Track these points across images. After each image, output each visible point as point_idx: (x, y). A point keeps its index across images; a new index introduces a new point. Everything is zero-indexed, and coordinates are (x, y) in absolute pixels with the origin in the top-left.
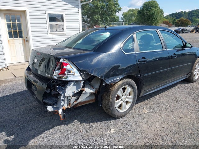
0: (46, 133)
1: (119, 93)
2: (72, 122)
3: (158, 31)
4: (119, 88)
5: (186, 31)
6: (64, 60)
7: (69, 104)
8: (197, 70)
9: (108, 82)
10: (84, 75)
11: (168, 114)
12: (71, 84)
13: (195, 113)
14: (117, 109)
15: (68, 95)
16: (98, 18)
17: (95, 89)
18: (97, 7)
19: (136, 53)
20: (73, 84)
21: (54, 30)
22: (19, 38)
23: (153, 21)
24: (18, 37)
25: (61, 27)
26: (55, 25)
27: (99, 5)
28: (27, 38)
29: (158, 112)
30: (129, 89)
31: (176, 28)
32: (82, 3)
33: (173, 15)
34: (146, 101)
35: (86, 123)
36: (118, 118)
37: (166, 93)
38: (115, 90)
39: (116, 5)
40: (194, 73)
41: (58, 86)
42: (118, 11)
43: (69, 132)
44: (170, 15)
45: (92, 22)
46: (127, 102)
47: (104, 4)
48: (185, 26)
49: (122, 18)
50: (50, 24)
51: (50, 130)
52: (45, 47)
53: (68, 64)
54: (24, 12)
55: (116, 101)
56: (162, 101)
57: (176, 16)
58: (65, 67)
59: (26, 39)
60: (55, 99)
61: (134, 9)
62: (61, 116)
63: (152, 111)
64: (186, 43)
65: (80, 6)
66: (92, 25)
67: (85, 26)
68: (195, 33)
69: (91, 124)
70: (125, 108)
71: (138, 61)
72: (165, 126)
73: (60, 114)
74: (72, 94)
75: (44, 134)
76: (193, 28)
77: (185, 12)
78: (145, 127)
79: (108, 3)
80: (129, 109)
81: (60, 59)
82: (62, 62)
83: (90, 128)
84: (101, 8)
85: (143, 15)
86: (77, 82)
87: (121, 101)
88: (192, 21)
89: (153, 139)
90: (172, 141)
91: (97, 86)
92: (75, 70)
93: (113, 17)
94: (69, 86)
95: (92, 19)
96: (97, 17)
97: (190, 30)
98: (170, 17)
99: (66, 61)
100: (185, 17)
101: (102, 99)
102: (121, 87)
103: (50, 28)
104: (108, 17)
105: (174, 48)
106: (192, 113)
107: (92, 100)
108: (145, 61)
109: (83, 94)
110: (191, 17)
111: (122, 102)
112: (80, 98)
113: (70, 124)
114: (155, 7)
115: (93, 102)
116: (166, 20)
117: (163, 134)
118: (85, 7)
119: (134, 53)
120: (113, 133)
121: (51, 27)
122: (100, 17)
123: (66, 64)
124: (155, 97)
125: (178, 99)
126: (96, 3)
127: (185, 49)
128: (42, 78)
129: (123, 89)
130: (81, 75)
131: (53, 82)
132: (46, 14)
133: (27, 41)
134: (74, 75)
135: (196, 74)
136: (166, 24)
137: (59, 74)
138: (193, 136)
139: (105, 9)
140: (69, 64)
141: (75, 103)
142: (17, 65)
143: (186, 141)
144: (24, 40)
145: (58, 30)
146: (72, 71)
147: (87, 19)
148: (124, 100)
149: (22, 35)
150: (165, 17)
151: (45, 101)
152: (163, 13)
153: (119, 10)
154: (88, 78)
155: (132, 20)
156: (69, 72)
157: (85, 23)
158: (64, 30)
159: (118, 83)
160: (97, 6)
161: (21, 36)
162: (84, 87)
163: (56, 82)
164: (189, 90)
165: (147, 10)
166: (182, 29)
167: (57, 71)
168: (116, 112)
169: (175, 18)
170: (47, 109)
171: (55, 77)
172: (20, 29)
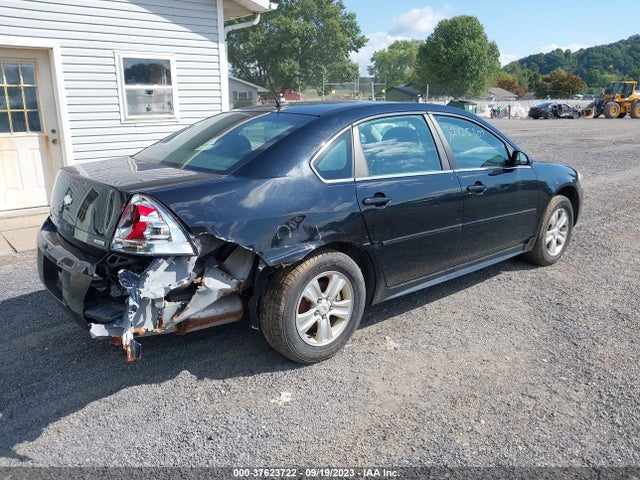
0: (94, 406)
1: (310, 291)
2: (173, 377)
3: (431, 118)
4: (307, 279)
5: (565, 111)
6: (144, 199)
7: (158, 320)
8: (555, 230)
9: (271, 262)
10: (198, 241)
11: (452, 352)
12: (160, 264)
13: (527, 350)
14: (305, 337)
15: (151, 297)
16: (291, 70)
17: (234, 281)
18: (287, 35)
19: (357, 179)
20: (165, 264)
21: (143, 107)
22: (30, 133)
23: (468, 79)
24: (25, 130)
25: (166, 99)
26: (144, 93)
27: (296, 27)
28: (54, 131)
29: (425, 346)
30: (338, 282)
31: (537, 103)
32: (230, 28)
33: (529, 62)
34: (397, 318)
35: (213, 378)
36: (307, 365)
37: (460, 296)
38: (296, 284)
39: (350, 27)
40: (548, 240)
41: (121, 271)
42: (354, 49)
43: (162, 403)
44: (522, 62)
45: (272, 82)
46: (334, 319)
47: (312, 25)
48: (567, 97)
49: (371, 71)
50: (128, 91)
51: (108, 398)
52: (102, 162)
53: (152, 211)
54: (46, 53)
55: (299, 316)
56: (443, 317)
57: (540, 65)
58: (143, 219)
59: (52, 136)
60: (118, 308)
61: (409, 39)
62: (129, 349)
63: (409, 343)
64: (516, 153)
65: (222, 35)
66: (273, 90)
67: (251, 93)
68: (596, 117)
69: (228, 381)
70: (329, 335)
71: (363, 203)
72: (436, 383)
73: (127, 346)
74: (162, 294)
75: (88, 408)
76: (589, 102)
77: (568, 53)
78: (379, 387)
79: (323, 21)
80: (339, 337)
81: (132, 196)
82: (138, 203)
83: (223, 391)
84: (303, 39)
85: (436, 59)
86: (177, 260)
87: (315, 314)
88: (591, 80)
89: (394, 416)
90: (446, 421)
91: (243, 272)
92: (171, 226)
93: (339, 65)
94: (155, 270)
95: (274, 72)
96: (289, 65)
97: (580, 110)
98: (523, 68)
99: (148, 203)
100: (567, 68)
101: (259, 311)
102: (315, 275)
103: (129, 102)
104: (323, 67)
105: (482, 166)
106: (519, 349)
107: (234, 314)
108: (384, 203)
109: (200, 293)
110: (587, 67)
111: (319, 317)
112: (189, 306)
113: (168, 382)
114: (472, 37)
115: (235, 319)
116: (510, 77)
117: (423, 405)
118: (251, 33)
119: (352, 180)
120: (287, 404)
121: (132, 98)
122: (297, 65)
123: (147, 211)
124: (427, 306)
125: (491, 313)
126: (284, 23)
127: (512, 170)
128: (84, 251)
129: (319, 280)
130: (189, 240)
131: (113, 260)
132: (117, 58)
133: (54, 141)
134: (169, 239)
135: (554, 242)
136: (508, 89)
137: (129, 237)
138: (504, 408)
139: (315, 41)
140: (155, 210)
141: (177, 320)
142: (23, 216)
143: (483, 422)
144: (47, 138)
145: (154, 107)
146: (164, 228)
147: (256, 73)
148: (323, 312)
149: (39, 122)
150: (505, 68)
151: (91, 313)
152: (498, 55)
153: (359, 44)
154: (213, 249)
155: (402, 76)
156: (157, 231)
157: (252, 85)
158: (172, 108)
159: (303, 265)
160: (287, 31)
161: (36, 127)
162: (201, 275)
163: (121, 260)
164: (528, 286)
165: (448, 44)
166: (555, 107)
167: (123, 231)
168: (300, 347)
169: (537, 72)
170: (92, 331)
171: (119, 247)
172: (33, 104)
